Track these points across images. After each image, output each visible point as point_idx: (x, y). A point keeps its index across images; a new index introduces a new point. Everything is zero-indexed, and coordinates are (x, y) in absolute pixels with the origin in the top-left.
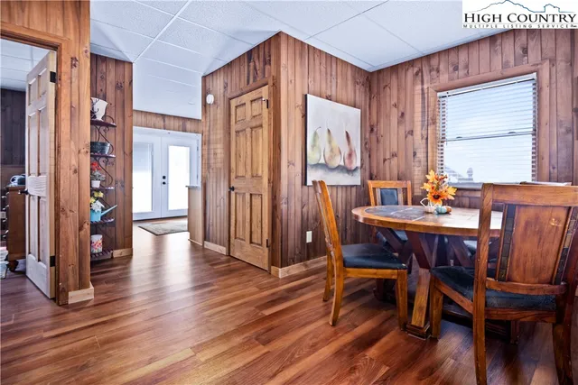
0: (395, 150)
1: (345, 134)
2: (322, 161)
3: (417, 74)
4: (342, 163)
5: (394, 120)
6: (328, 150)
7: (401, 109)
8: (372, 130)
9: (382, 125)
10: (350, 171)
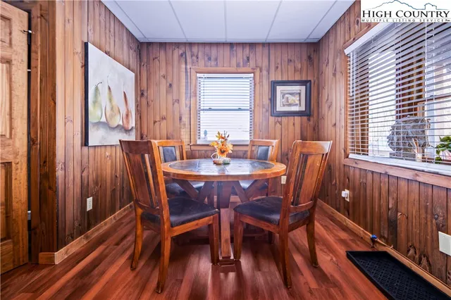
0: (165, 114)
1: (123, 94)
2: (103, 119)
3: (182, 55)
4: (121, 123)
5: (163, 88)
6: (108, 109)
7: (169, 80)
8: (142, 94)
9: (151, 91)
10: (127, 131)
